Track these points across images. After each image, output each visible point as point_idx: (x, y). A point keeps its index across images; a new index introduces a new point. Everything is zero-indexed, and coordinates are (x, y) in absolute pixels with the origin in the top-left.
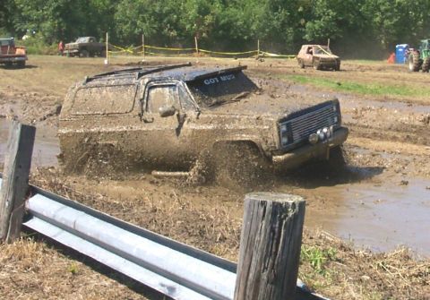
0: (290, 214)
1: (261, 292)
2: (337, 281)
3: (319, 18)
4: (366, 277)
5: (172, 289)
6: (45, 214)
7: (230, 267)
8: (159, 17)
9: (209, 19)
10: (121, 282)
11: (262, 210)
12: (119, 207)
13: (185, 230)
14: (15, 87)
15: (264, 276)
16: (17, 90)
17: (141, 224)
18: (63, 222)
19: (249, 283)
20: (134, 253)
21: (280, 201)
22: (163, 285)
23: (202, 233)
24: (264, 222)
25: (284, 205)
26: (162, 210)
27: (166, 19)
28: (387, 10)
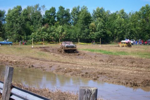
0: (93, 93)
3: (99, 31)
6: (17, 94)
8: (49, 32)
9: (64, 33)
11: (84, 92)
12: (39, 91)
14: (5, 55)
16: (6, 56)
18: (23, 96)
21: (90, 89)
24: (85, 95)
25: (91, 90)
26: (52, 92)
27: (51, 33)
28: (119, 29)
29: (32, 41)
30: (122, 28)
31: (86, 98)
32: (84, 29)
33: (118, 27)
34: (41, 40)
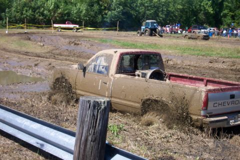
0: (103, 107)
1: (88, 146)
2: (124, 141)
3: (115, 10)
4: (139, 139)
5: (42, 145)
7: (72, 134)
8: (34, 10)
9: (60, 11)
10: (17, 142)
11: (88, 105)
12: (14, 104)
13: (48, 115)
15: (90, 138)
17: (26, 113)
19: (82, 142)
20: (23, 127)
21: (97, 100)
22: (38, 143)
23: (57, 117)
24: (89, 111)
25: (99, 103)
26: (37, 105)
27: (38, 11)
28: (148, 6)
29: (6, 23)
30: (153, 6)
31: (92, 115)
32: (93, 6)
33: (146, 5)
34: (22, 21)
